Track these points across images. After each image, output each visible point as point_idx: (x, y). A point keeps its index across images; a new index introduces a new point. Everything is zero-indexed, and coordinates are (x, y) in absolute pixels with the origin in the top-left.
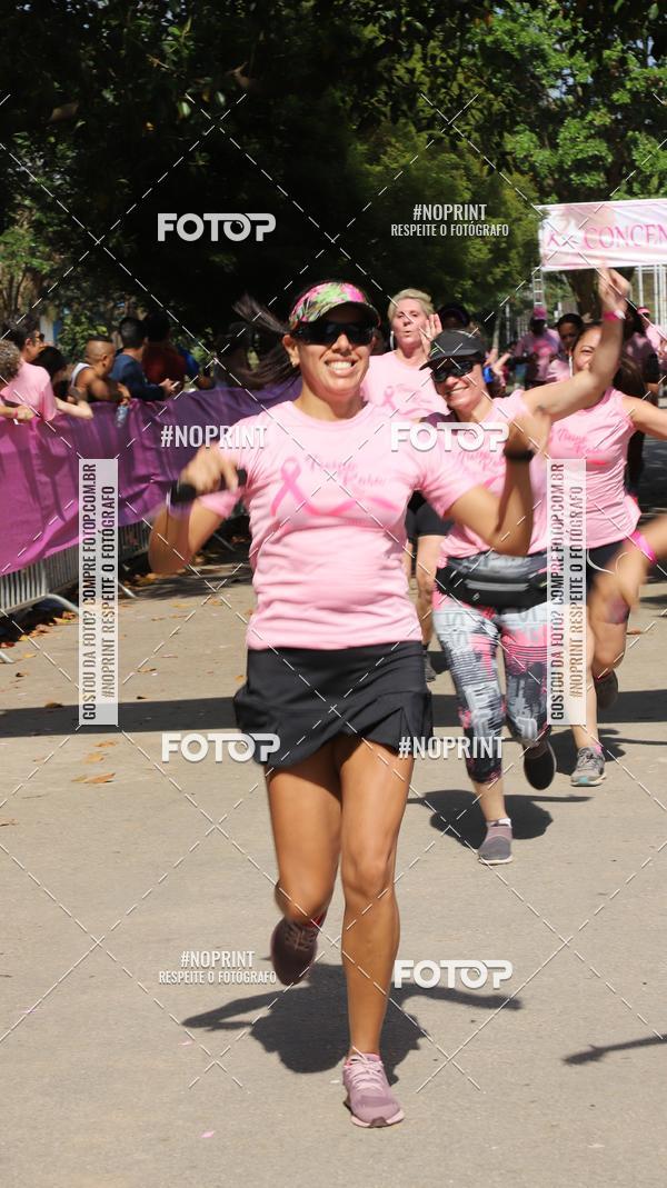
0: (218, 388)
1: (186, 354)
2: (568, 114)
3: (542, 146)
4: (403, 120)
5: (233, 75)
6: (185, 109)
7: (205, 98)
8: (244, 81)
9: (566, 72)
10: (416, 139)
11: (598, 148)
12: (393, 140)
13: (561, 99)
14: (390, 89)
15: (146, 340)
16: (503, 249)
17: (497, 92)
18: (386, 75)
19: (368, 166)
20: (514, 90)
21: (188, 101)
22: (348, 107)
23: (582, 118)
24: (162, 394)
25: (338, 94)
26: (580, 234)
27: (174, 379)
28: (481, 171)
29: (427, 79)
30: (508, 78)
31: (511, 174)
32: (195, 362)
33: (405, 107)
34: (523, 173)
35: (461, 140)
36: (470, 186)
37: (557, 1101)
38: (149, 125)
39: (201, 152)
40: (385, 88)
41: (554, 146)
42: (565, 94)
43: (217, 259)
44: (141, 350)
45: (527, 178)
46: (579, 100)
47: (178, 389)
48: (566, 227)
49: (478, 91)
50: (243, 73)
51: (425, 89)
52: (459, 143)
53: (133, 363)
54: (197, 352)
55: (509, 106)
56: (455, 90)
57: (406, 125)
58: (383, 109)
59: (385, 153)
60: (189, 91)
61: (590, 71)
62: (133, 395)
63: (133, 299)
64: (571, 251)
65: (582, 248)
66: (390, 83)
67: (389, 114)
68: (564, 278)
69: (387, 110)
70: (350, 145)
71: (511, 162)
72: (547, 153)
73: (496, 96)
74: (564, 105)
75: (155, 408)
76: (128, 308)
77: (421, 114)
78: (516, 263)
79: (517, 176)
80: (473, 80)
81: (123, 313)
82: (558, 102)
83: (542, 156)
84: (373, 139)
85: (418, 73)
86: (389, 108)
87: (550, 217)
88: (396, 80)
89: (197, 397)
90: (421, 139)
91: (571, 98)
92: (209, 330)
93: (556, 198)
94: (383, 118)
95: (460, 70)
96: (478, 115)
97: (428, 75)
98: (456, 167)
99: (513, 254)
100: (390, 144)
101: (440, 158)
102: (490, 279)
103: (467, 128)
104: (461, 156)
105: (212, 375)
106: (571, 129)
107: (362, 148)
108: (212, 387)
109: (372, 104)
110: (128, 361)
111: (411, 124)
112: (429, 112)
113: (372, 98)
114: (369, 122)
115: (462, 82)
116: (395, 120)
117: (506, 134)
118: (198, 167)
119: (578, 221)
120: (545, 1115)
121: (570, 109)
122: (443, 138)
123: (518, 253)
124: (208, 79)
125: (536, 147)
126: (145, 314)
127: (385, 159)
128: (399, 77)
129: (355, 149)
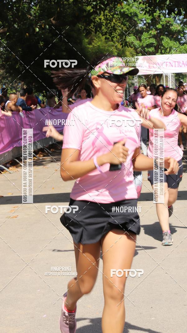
0: (47, 108)
1: (38, 98)
2: (144, 31)
3: (137, 40)
4: (98, 33)
5: (50, 20)
6: (37, 30)
7: (43, 26)
8: (54, 22)
9: (144, 19)
10: (102, 38)
11: (153, 41)
12: (95, 38)
13: (142, 27)
14: (95, 24)
15: (27, 94)
17: (125, 25)
18: (93, 20)
19: (88, 46)
20: (129, 24)
21: (38, 27)
22: (83, 29)
23: (148, 32)
24: (31, 109)
25: (80, 26)
26: (148, 65)
27: (34, 105)
28: (120, 47)
30: (127, 21)
31: (128, 47)
32: (40, 100)
33: (99, 29)
34: (131, 47)
36: (117, 51)
37: (142, 306)
38: (27, 34)
39: (42, 42)
40: (93, 24)
41: (140, 40)
42: (143, 25)
43: (46, 72)
44: (25, 97)
45: (133, 49)
46: (147, 27)
47: (36, 108)
48: (144, 62)
49: (119, 24)
50: (53, 20)
51: (104, 24)
52: (114, 39)
53: (23, 101)
54: (41, 98)
55: (128, 29)
56: (113, 24)
57: (99, 34)
58: (93, 30)
59: (93, 42)
60: (38, 24)
61: (150, 19)
62: (23, 109)
63: (23, 83)
64: (146, 69)
65: (148, 68)
66: (94, 22)
67: (94, 31)
68: (143, 77)
69: (94, 30)
70: (83, 40)
71: (128, 44)
72: (138, 42)
74: (143, 29)
75: (29, 113)
76: (22, 85)
77: (103, 31)
79: (130, 48)
80: (117, 22)
81: (20, 87)
82: (141, 28)
83: (137, 43)
84: (90, 38)
85: (102, 19)
86: (94, 29)
87: (139, 60)
88: (96, 21)
89: (41, 110)
90: (103, 38)
91: (145, 27)
92: (44, 91)
93: (141, 54)
94: (92, 32)
95: (114, 19)
96: (119, 31)
97: (105, 20)
98: (113, 46)
100: (94, 39)
101: (108, 43)
103: (116, 35)
104: (114, 43)
105: (45, 104)
106: (145, 35)
107: (87, 40)
108: (45, 107)
109: (90, 28)
110: (21, 100)
111: (100, 34)
112: (105, 30)
113: (89, 26)
114: (89, 33)
115: (115, 22)
116: (96, 33)
117: (127, 37)
118: (41, 46)
119: (147, 60)
120: (138, 310)
121: (145, 30)
122: (109, 38)
124: (43, 21)
125: (135, 40)
126: (26, 87)
127: (93, 44)
128: (97, 21)
129: (85, 41)
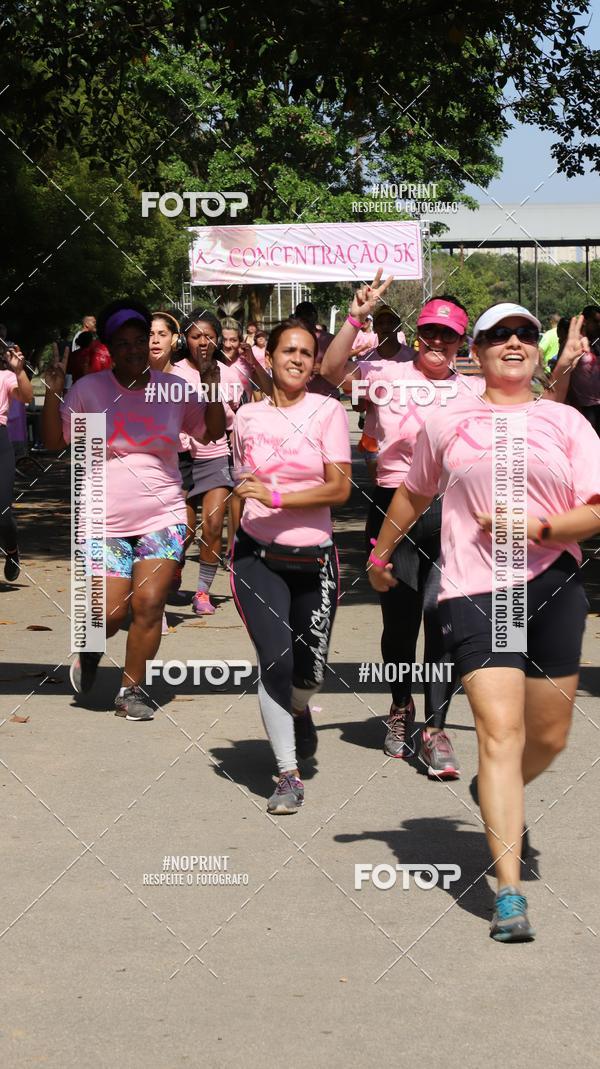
2: (216, 146)
3: (194, 174)
4: (67, 147)
9: (215, 108)
10: (79, 163)
12: (59, 164)
13: (210, 132)
14: (57, 118)
16: (157, 266)
17: (153, 124)
18: (53, 106)
19: (34, 187)
20: (168, 122)
23: (230, 150)
26: (226, 254)
28: (139, 194)
29: (90, 110)
30: (162, 112)
33: (70, 135)
35: (120, 166)
36: (127, 209)
40: (52, 117)
41: (204, 175)
42: (215, 127)
46: (226, 133)
48: (213, 247)
49: (137, 122)
51: (88, 119)
52: (117, 169)
55: (163, 137)
56: (115, 121)
57: (70, 150)
58: (50, 136)
59: (51, 176)
61: (236, 108)
64: (218, 268)
65: (228, 266)
66: (57, 113)
67: (55, 141)
68: (211, 292)
69: (54, 137)
70: (20, 167)
72: (198, 180)
73: (152, 128)
74: (213, 138)
77: (84, 141)
78: (168, 280)
80: (131, 113)
82: (208, 135)
83: (192, 183)
85: (82, 105)
86: (55, 135)
87: (199, 238)
88: (62, 110)
90: (84, 164)
91: (219, 131)
93: (206, 220)
94: (49, 144)
95: (120, 103)
96: (135, 144)
97: (91, 107)
99: (165, 271)
100: (56, 168)
101: (100, 181)
102: (143, 293)
103: (125, 155)
106: (219, 160)
109: (40, 131)
111: (75, 150)
112: (91, 140)
113: (40, 126)
115: (122, 114)
116: (60, 147)
117: (160, 162)
119: (223, 240)
121: (219, 141)
122: (103, 164)
123: (169, 270)
125: (187, 174)
127: (51, 181)
128: (64, 108)
129: (24, 172)
